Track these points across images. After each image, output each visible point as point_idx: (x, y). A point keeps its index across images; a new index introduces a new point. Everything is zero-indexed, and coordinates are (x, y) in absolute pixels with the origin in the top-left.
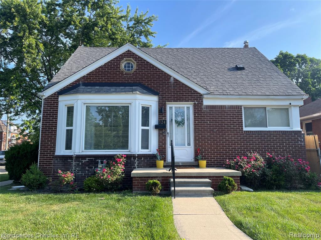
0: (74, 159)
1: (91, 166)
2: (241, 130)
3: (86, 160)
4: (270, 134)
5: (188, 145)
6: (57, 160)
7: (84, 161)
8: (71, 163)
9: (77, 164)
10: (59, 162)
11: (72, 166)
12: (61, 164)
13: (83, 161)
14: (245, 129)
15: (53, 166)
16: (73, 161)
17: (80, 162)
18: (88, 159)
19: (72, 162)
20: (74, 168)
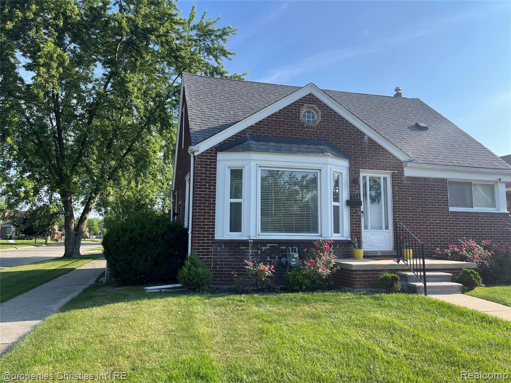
0: (250, 245)
1: (273, 256)
2: (446, 211)
3: (267, 246)
4: (478, 216)
5: (386, 229)
6: (219, 246)
7: (264, 248)
8: (246, 251)
9: (254, 252)
10: (223, 249)
11: (248, 255)
12: (228, 252)
13: (262, 249)
14: (451, 209)
15: (214, 255)
16: (250, 248)
17: (258, 249)
18: (270, 246)
19: (248, 249)
20: (250, 258)
